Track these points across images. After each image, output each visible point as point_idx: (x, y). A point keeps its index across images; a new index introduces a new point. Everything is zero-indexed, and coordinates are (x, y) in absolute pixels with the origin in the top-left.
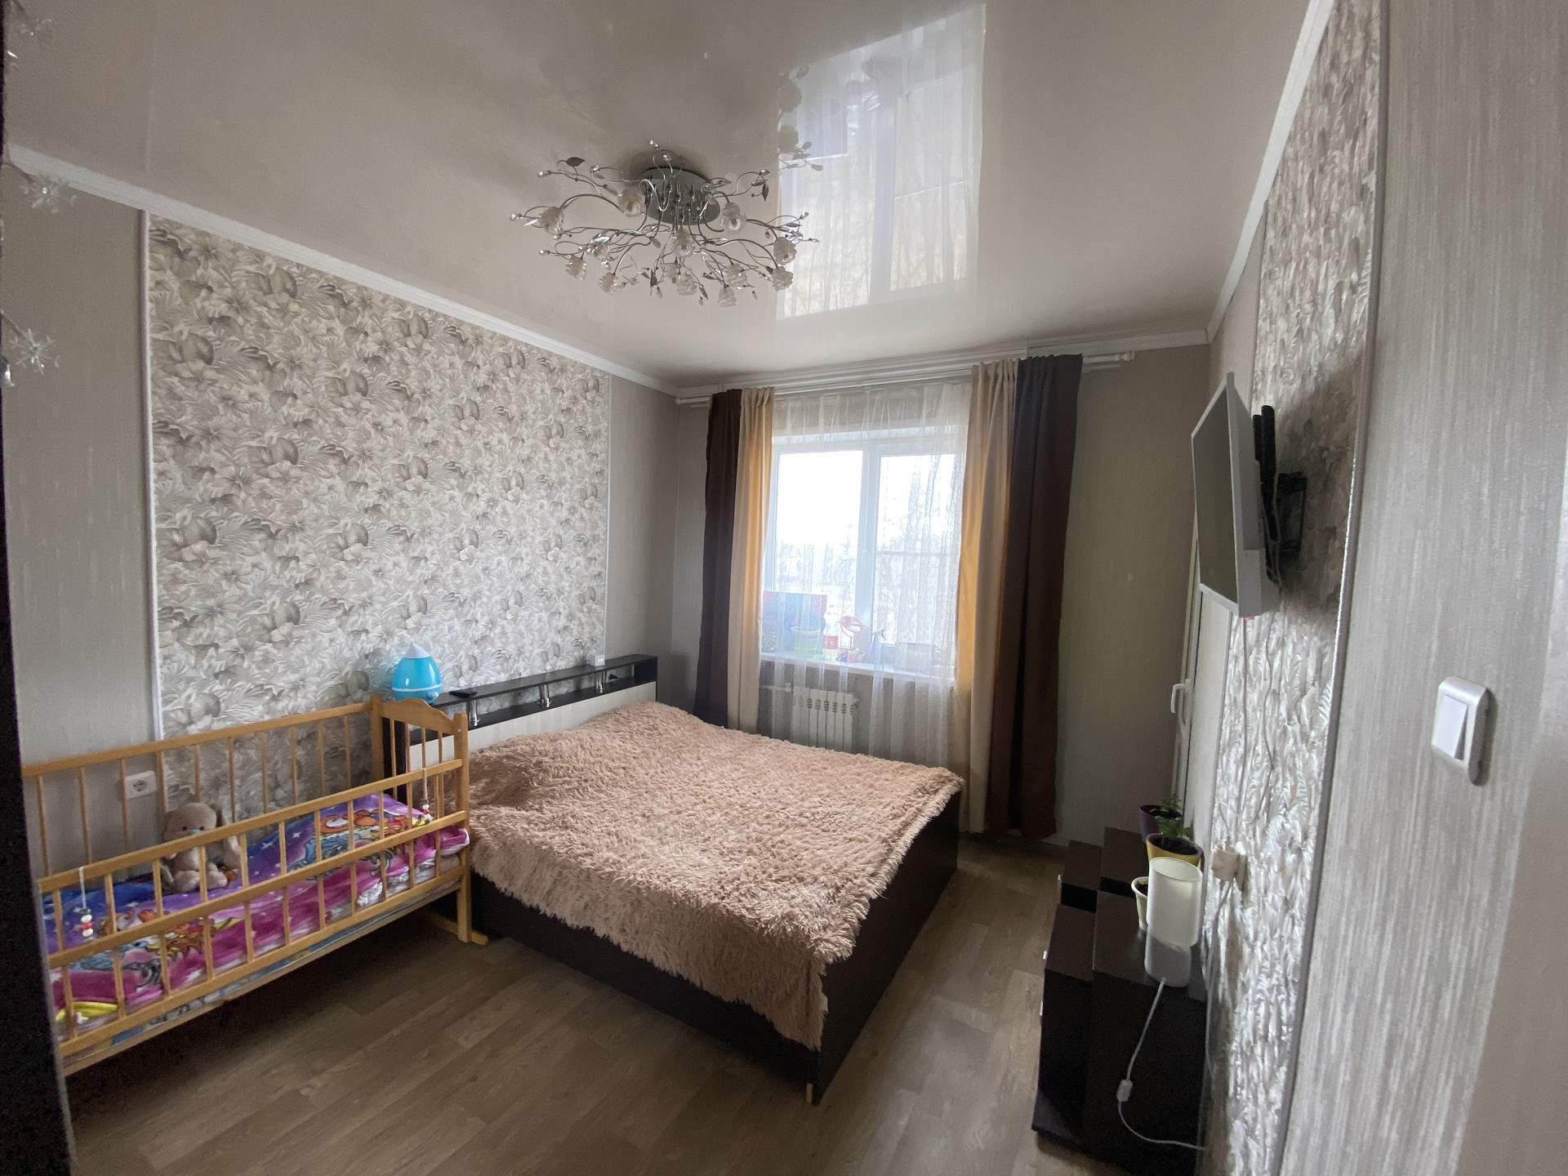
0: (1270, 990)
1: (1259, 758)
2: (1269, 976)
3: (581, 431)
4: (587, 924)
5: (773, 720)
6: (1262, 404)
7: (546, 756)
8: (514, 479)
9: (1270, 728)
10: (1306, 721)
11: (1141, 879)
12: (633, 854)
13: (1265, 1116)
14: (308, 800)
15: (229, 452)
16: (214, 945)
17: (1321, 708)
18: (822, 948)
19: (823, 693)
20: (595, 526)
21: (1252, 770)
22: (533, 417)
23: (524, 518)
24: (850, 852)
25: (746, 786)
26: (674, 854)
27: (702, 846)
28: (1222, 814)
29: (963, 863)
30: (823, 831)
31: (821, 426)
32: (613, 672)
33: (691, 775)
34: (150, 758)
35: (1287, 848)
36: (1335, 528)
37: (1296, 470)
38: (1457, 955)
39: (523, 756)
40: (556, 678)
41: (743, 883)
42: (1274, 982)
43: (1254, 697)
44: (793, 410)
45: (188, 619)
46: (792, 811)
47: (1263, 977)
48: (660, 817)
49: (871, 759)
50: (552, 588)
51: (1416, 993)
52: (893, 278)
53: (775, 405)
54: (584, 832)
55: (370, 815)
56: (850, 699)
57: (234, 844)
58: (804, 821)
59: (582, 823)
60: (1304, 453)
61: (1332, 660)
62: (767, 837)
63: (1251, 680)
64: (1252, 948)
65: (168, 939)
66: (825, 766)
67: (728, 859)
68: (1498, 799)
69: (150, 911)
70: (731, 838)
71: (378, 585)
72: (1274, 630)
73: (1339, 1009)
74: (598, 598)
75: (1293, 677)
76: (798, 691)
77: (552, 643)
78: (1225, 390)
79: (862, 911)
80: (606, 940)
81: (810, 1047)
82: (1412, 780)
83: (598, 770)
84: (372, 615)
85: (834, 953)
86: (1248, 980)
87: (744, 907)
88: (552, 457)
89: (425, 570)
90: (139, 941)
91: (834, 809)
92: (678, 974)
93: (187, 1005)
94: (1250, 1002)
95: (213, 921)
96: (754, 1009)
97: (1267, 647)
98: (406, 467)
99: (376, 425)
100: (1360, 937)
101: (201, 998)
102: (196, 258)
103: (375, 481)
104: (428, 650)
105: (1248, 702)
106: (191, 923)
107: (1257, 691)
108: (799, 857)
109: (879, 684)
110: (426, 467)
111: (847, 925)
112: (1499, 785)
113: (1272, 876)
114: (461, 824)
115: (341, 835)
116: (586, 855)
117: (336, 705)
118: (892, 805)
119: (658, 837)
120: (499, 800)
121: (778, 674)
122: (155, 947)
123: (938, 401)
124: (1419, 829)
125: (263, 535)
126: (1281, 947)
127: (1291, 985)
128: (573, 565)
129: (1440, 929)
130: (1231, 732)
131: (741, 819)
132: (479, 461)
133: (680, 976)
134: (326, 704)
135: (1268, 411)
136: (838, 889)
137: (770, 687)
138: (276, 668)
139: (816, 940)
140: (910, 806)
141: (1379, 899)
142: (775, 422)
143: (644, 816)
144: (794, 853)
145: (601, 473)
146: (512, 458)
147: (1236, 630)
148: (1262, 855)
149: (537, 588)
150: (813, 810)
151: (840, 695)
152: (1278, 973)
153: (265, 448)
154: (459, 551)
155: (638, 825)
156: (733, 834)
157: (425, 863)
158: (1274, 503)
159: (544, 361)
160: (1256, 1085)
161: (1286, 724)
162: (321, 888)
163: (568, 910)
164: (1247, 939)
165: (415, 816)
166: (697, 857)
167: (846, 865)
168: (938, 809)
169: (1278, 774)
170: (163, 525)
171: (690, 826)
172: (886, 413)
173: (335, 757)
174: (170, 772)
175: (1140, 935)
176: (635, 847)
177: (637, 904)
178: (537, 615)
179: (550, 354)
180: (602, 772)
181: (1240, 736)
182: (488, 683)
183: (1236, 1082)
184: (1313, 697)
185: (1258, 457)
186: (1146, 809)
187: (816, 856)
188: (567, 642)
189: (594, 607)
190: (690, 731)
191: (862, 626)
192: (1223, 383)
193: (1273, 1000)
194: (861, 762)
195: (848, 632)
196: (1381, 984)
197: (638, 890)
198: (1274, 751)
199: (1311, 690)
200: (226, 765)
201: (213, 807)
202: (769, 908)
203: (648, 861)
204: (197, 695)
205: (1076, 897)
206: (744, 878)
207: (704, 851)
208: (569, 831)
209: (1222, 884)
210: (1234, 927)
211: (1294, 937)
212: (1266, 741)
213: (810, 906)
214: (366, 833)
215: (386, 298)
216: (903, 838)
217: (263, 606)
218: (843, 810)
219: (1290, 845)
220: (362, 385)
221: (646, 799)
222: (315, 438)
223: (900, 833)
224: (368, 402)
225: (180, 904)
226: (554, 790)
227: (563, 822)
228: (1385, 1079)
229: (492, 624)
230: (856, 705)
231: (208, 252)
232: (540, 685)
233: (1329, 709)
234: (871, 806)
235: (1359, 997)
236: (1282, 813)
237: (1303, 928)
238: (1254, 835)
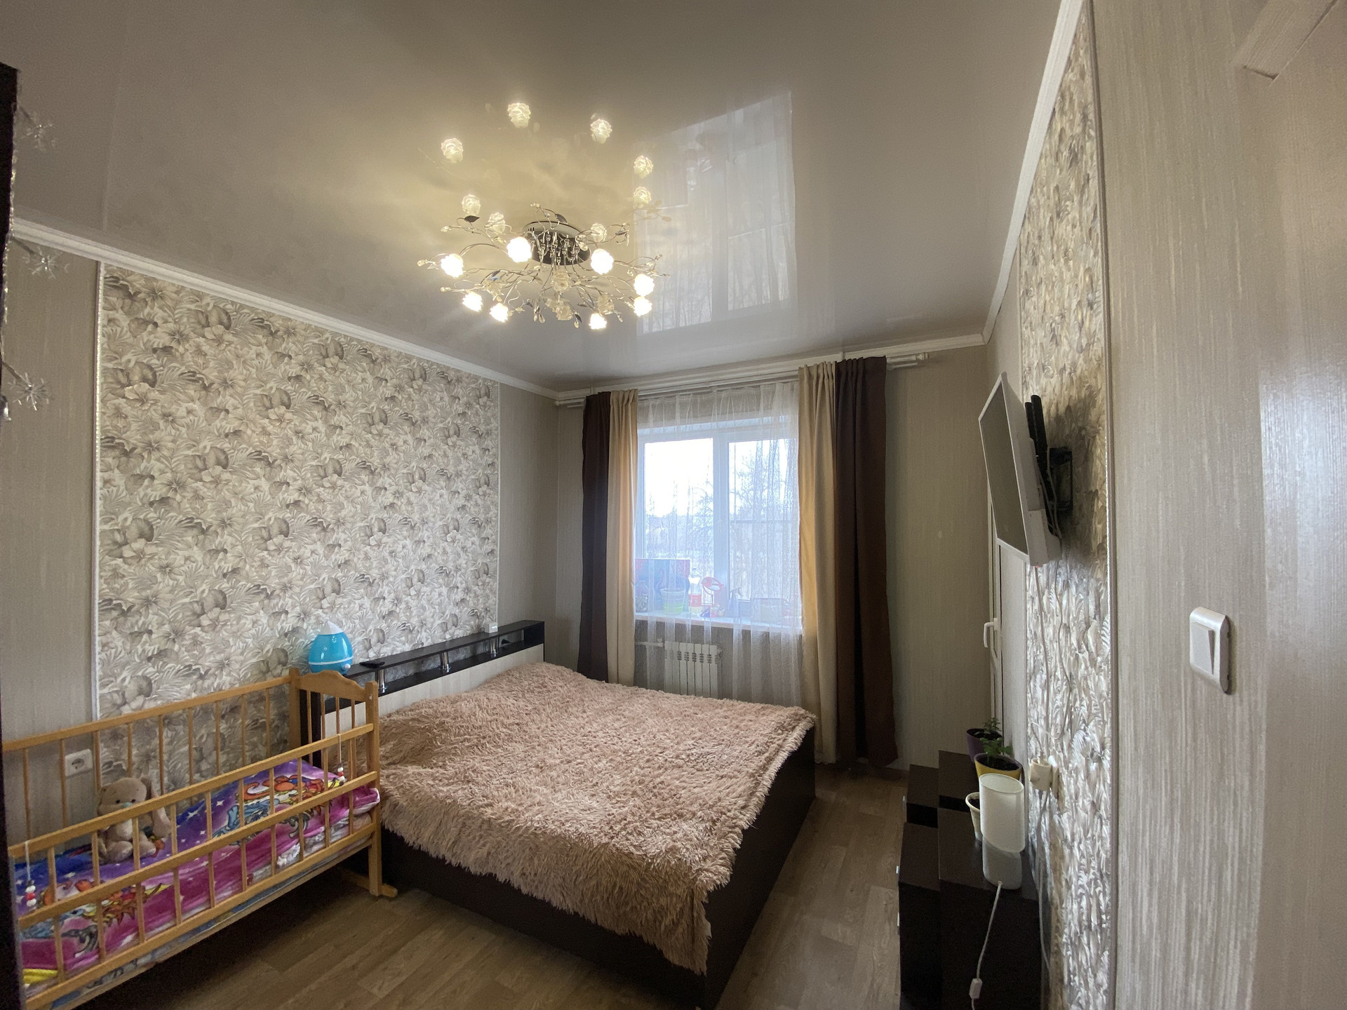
0: (1089, 884)
1: (1060, 682)
2: (1087, 872)
3: (474, 430)
4: (489, 871)
5: (648, 674)
6: (1031, 393)
7: (448, 717)
8: (417, 473)
9: (1065, 656)
10: (1093, 649)
11: (973, 795)
12: (529, 803)
13: (1095, 998)
14: (231, 770)
15: (167, 461)
16: (147, 910)
17: (1103, 638)
18: (703, 877)
19: (690, 645)
20: (487, 510)
21: (1055, 694)
22: (433, 420)
23: (425, 507)
24: (723, 788)
25: (628, 734)
26: (566, 801)
27: (591, 791)
28: (1034, 733)
29: (819, 792)
30: (698, 770)
31: (678, 420)
32: (505, 637)
33: (578, 727)
34: (88, 739)
35: (1089, 758)
36: (1097, 491)
37: (1062, 445)
38: (1231, 839)
39: (427, 718)
40: (454, 645)
41: (629, 823)
42: (1092, 876)
43: (1050, 631)
44: (654, 406)
45: (126, 609)
46: (669, 754)
47: (1082, 874)
48: (551, 767)
49: (735, 702)
50: (450, 565)
51: (1204, 873)
52: (730, 299)
53: (639, 404)
54: (484, 785)
55: (288, 780)
56: (714, 650)
57: (162, 814)
58: (681, 762)
59: (481, 777)
60: (1067, 432)
61: (1107, 597)
62: (648, 779)
63: (1046, 616)
64: (1071, 848)
65: (103, 907)
66: (696, 711)
67: (614, 801)
68: (1245, 704)
69: (85, 880)
70: (616, 782)
71: (296, 572)
72: (1060, 574)
73: (1145, 894)
74: (491, 572)
75: (1079, 612)
76: (668, 645)
77: (451, 615)
78: (1001, 384)
79: (735, 841)
80: (507, 884)
81: (697, 972)
82: (1179, 691)
83: (494, 727)
84: (291, 597)
85: (714, 881)
86: (1070, 877)
87: (632, 844)
88: (450, 453)
89: (341, 555)
90: (76, 909)
91: (706, 750)
92: (575, 912)
93: (121, 968)
94: (1074, 896)
95: (144, 888)
96: (645, 939)
97: (1056, 589)
98: (324, 468)
99: (297, 433)
100: (1155, 830)
101: (134, 962)
102: (144, 299)
103: (295, 480)
104: (340, 624)
105: (1045, 635)
106: (123, 890)
107: (1051, 625)
108: (678, 796)
109: (739, 635)
110: (341, 467)
111: (724, 855)
112: (1245, 693)
113: (1081, 783)
114: (372, 784)
115: (262, 800)
116: (487, 805)
117: (258, 680)
118: (756, 742)
119: (551, 786)
120: (404, 761)
121: (651, 630)
122: (91, 914)
123: (772, 397)
124: (1190, 735)
125: (195, 532)
126: (1094, 846)
127: (1105, 878)
128: (469, 544)
129: (1215, 817)
130: (1034, 662)
131: (625, 764)
132: (387, 460)
133: (576, 914)
134: (249, 679)
135: (1036, 399)
136: (714, 822)
137: (645, 643)
138: (204, 649)
139: (697, 871)
140: (772, 743)
141: (1166, 796)
142: (639, 418)
143: (537, 766)
144: (673, 793)
145: (493, 464)
146: (416, 456)
147: (1029, 575)
148: (1070, 765)
149: (437, 567)
150: (688, 752)
151: (705, 647)
152: (1094, 868)
153: (199, 456)
154: (369, 537)
155: (532, 776)
156: (618, 779)
157: (340, 822)
158: (1048, 471)
159: (443, 375)
160: (1086, 971)
161: (1077, 652)
162: (244, 853)
163: (472, 858)
164: (1066, 840)
165: (330, 779)
166: (587, 801)
167: (720, 799)
168: (796, 744)
169: (1075, 695)
170: (107, 527)
171: (580, 773)
172: (731, 408)
173: (256, 728)
174: (105, 749)
175: (976, 845)
176: (531, 796)
177: (535, 850)
178: (437, 590)
179: (448, 368)
180: (498, 728)
181: (1043, 665)
182: (394, 653)
183: (1069, 971)
184: (1096, 628)
185: (1032, 435)
186: (971, 732)
187: (694, 794)
188: (464, 613)
189: (488, 580)
190: (574, 687)
191: (721, 585)
192: (999, 380)
193: (1092, 893)
194: (728, 706)
195: (710, 591)
196: (1176, 868)
197: (535, 834)
198: (1071, 676)
199: (1095, 623)
200: (157, 741)
201: (144, 781)
202: (655, 844)
203: (544, 808)
204: (131, 677)
205: (919, 815)
206: (630, 818)
207: (593, 795)
208: (470, 785)
209: (1041, 793)
210: (1054, 830)
211: (1104, 835)
212: (1063, 668)
213: (691, 840)
214: (284, 798)
215: (308, 327)
216: (768, 772)
217: (193, 595)
218: (714, 750)
219: (1092, 755)
220: (286, 399)
221: (539, 752)
222: (244, 446)
223: (764, 768)
224: (291, 414)
225: (114, 873)
226: (456, 748)
227: (465, 777)
228: (1188, 949)
229: (397, 601)
230: (720, 655)
231: (155, 294)
232: (441, 653)
233: (1109, 637)
234: (739, 745)
235: (1160, 882)
236: (1082, 728)
237: (1109, 827)
238: (1062, 749)
